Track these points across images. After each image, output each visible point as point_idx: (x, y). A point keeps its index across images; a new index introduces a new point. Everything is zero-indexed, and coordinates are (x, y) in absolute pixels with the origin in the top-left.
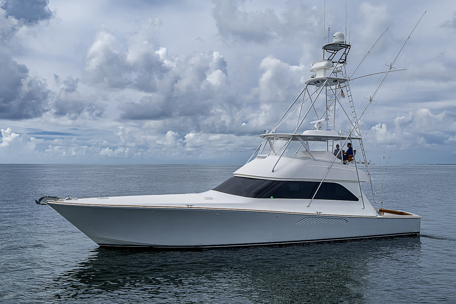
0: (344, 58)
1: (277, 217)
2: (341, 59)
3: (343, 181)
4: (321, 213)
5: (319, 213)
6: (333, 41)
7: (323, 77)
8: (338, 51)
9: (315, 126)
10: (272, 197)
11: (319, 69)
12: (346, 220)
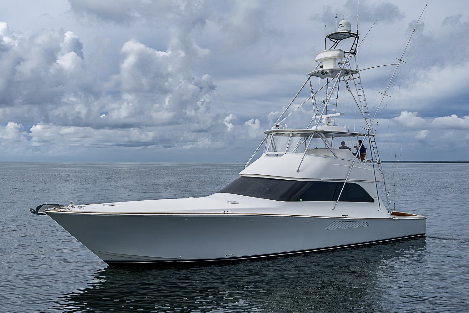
0: (354, 48)
1: (309, 222)
2: (351, 49)
3: (361, 181)
4: (347, 217)
5: (345, 216)
6: (339, 30)
7: (332, 68)
8: (340, 40)
9: (324, 121)
10: (301, 200)
11: (327, 59)
12: (368, 224)
